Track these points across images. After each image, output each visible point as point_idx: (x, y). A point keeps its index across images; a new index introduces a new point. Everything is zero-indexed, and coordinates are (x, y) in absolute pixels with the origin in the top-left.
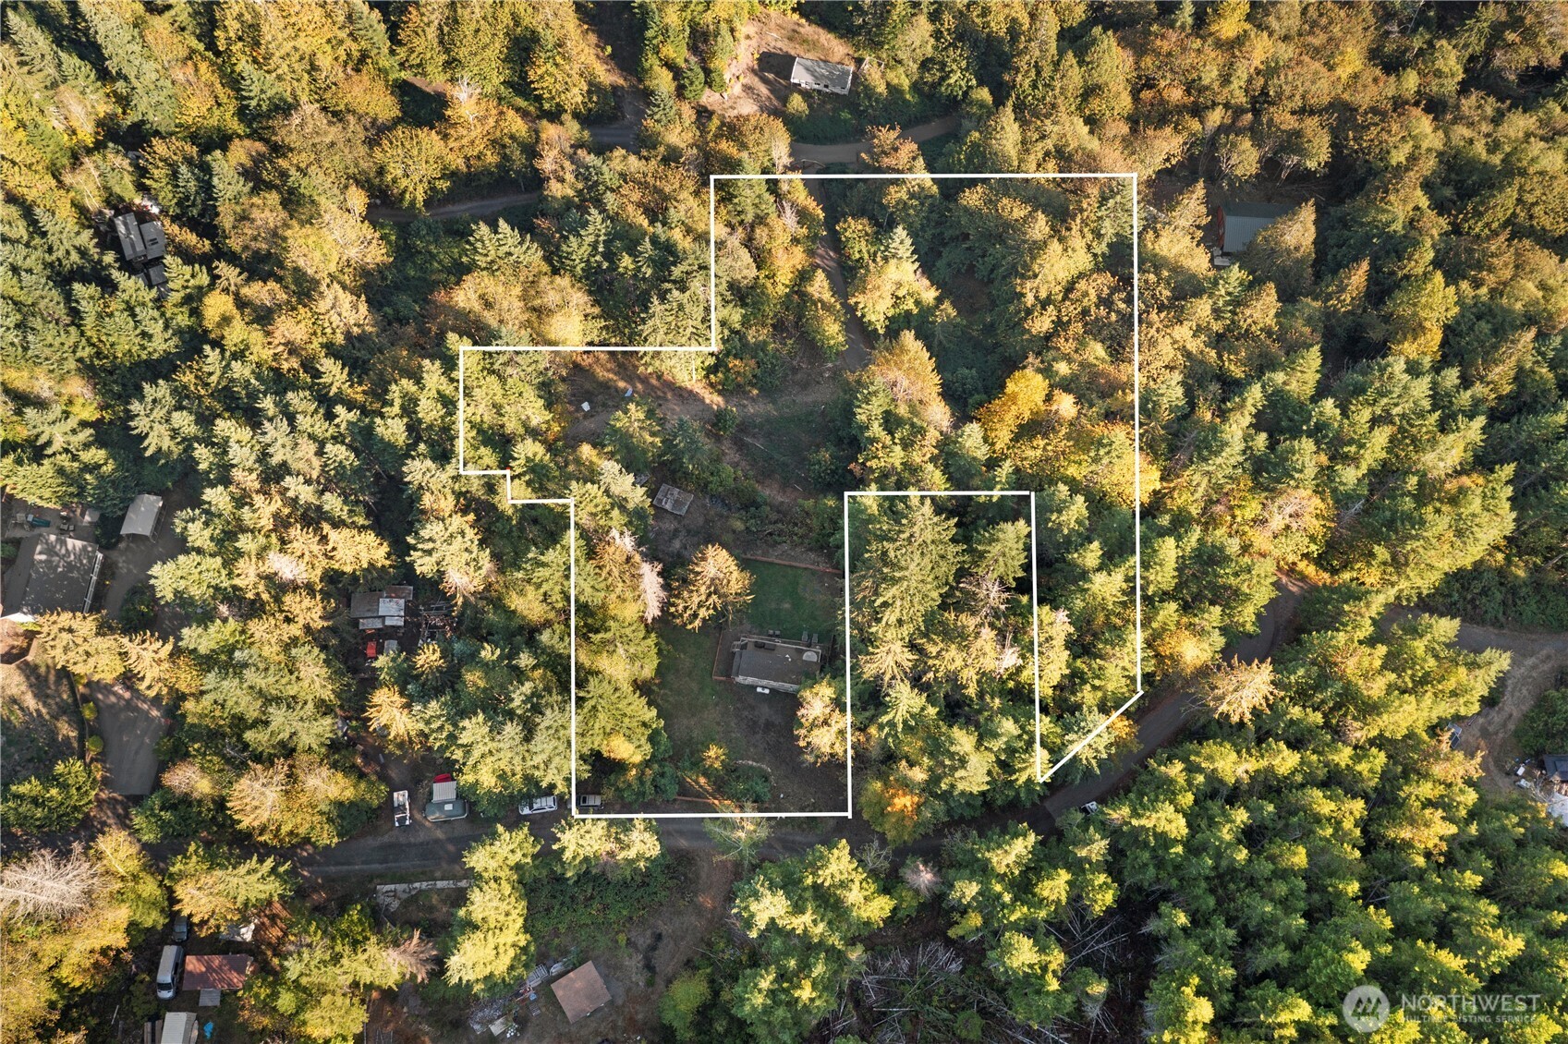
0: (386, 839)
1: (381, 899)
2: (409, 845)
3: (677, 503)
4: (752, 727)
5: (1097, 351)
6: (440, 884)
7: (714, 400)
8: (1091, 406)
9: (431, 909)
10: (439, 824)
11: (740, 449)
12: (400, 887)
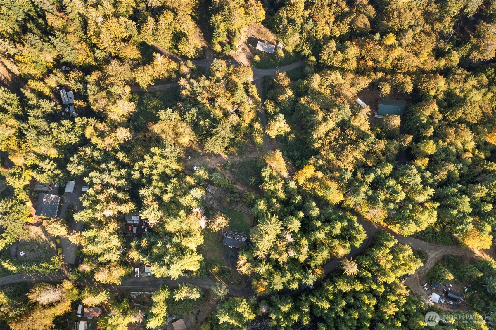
0: (133, 280)
1: (132, 295)
2: (139, 282)
3: (212, 190)
4: (227, 257)
5: (332, 156)
6: (146, 293)
7: (225, 157)
8: (327, 174)
9: (144, 299)
10: (146, 277)
11: (231, 173)
12: (136, 293)
